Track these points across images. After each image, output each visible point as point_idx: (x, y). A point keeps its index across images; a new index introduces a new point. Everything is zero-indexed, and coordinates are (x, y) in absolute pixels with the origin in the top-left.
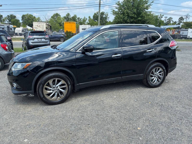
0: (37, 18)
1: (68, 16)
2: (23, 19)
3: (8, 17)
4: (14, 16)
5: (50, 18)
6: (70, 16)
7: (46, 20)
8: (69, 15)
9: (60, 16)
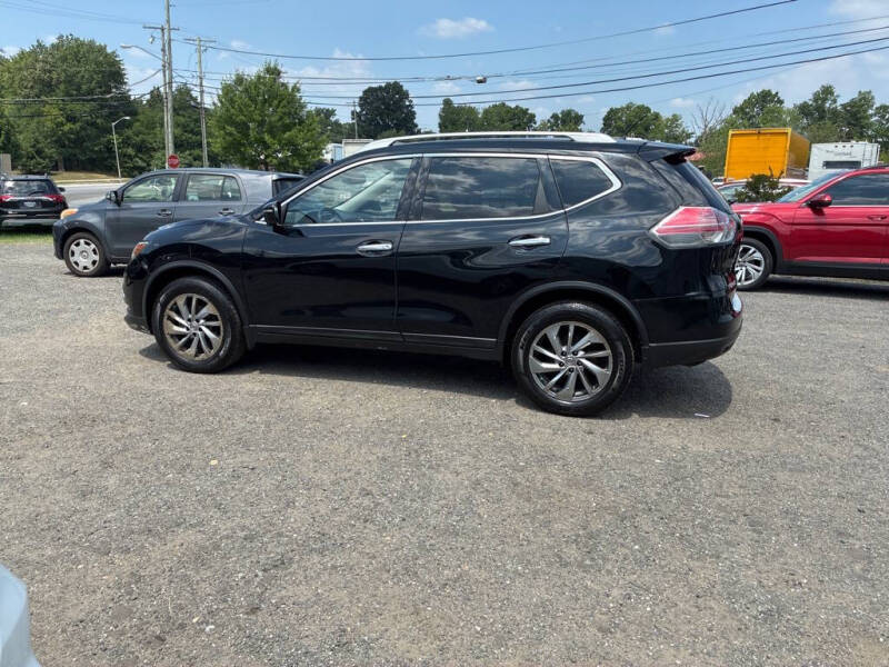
0: (668, 120)
1: (825, 100)
2: (610, 126)
3: (552, 120)
4: (577, 114)
5: (724, 116)
6: (835, 101)
7: (706, 126)
8: (832, 93)
9: (781, 102)
